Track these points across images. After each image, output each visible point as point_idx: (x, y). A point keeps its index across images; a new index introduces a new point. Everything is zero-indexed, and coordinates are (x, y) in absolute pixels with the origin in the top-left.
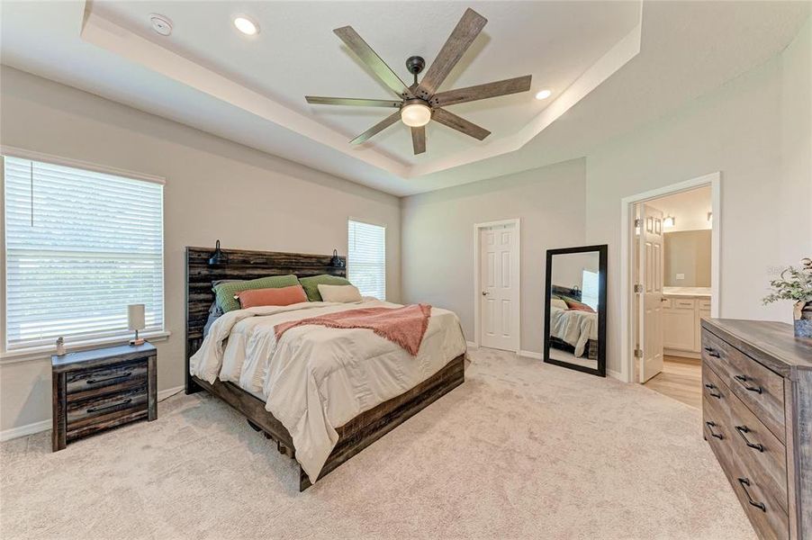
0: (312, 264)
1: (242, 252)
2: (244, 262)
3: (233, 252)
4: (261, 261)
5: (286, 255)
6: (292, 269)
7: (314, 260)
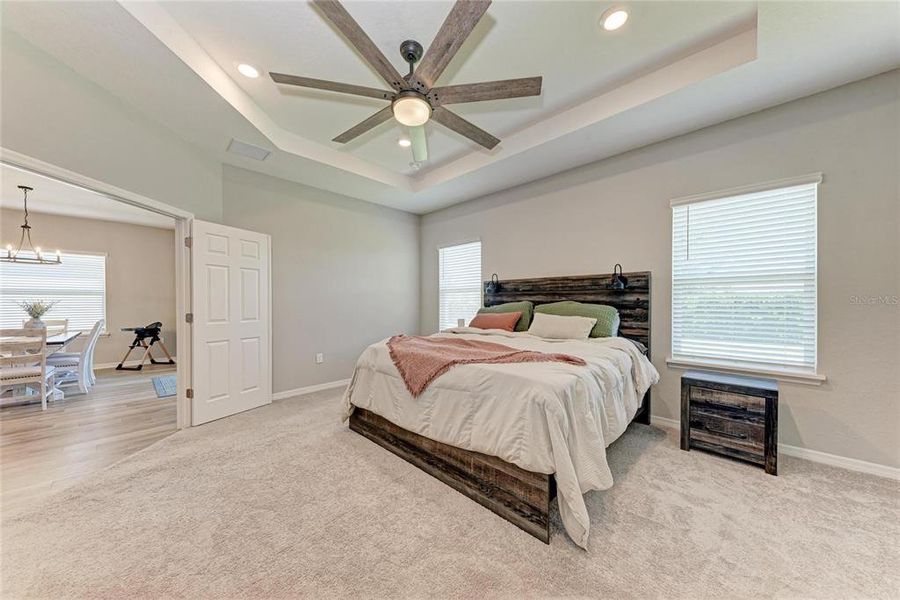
0: (584, 288)
1: (514, 281)
2: (516, 290)
3: (508, 282)
4: (528, 288)
5: (551, 279)
6: (558, 294)
7: (586, 283)
